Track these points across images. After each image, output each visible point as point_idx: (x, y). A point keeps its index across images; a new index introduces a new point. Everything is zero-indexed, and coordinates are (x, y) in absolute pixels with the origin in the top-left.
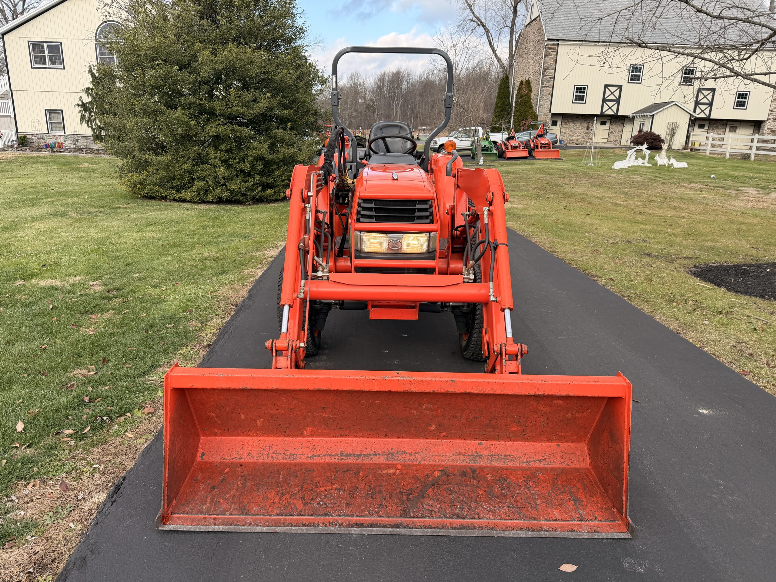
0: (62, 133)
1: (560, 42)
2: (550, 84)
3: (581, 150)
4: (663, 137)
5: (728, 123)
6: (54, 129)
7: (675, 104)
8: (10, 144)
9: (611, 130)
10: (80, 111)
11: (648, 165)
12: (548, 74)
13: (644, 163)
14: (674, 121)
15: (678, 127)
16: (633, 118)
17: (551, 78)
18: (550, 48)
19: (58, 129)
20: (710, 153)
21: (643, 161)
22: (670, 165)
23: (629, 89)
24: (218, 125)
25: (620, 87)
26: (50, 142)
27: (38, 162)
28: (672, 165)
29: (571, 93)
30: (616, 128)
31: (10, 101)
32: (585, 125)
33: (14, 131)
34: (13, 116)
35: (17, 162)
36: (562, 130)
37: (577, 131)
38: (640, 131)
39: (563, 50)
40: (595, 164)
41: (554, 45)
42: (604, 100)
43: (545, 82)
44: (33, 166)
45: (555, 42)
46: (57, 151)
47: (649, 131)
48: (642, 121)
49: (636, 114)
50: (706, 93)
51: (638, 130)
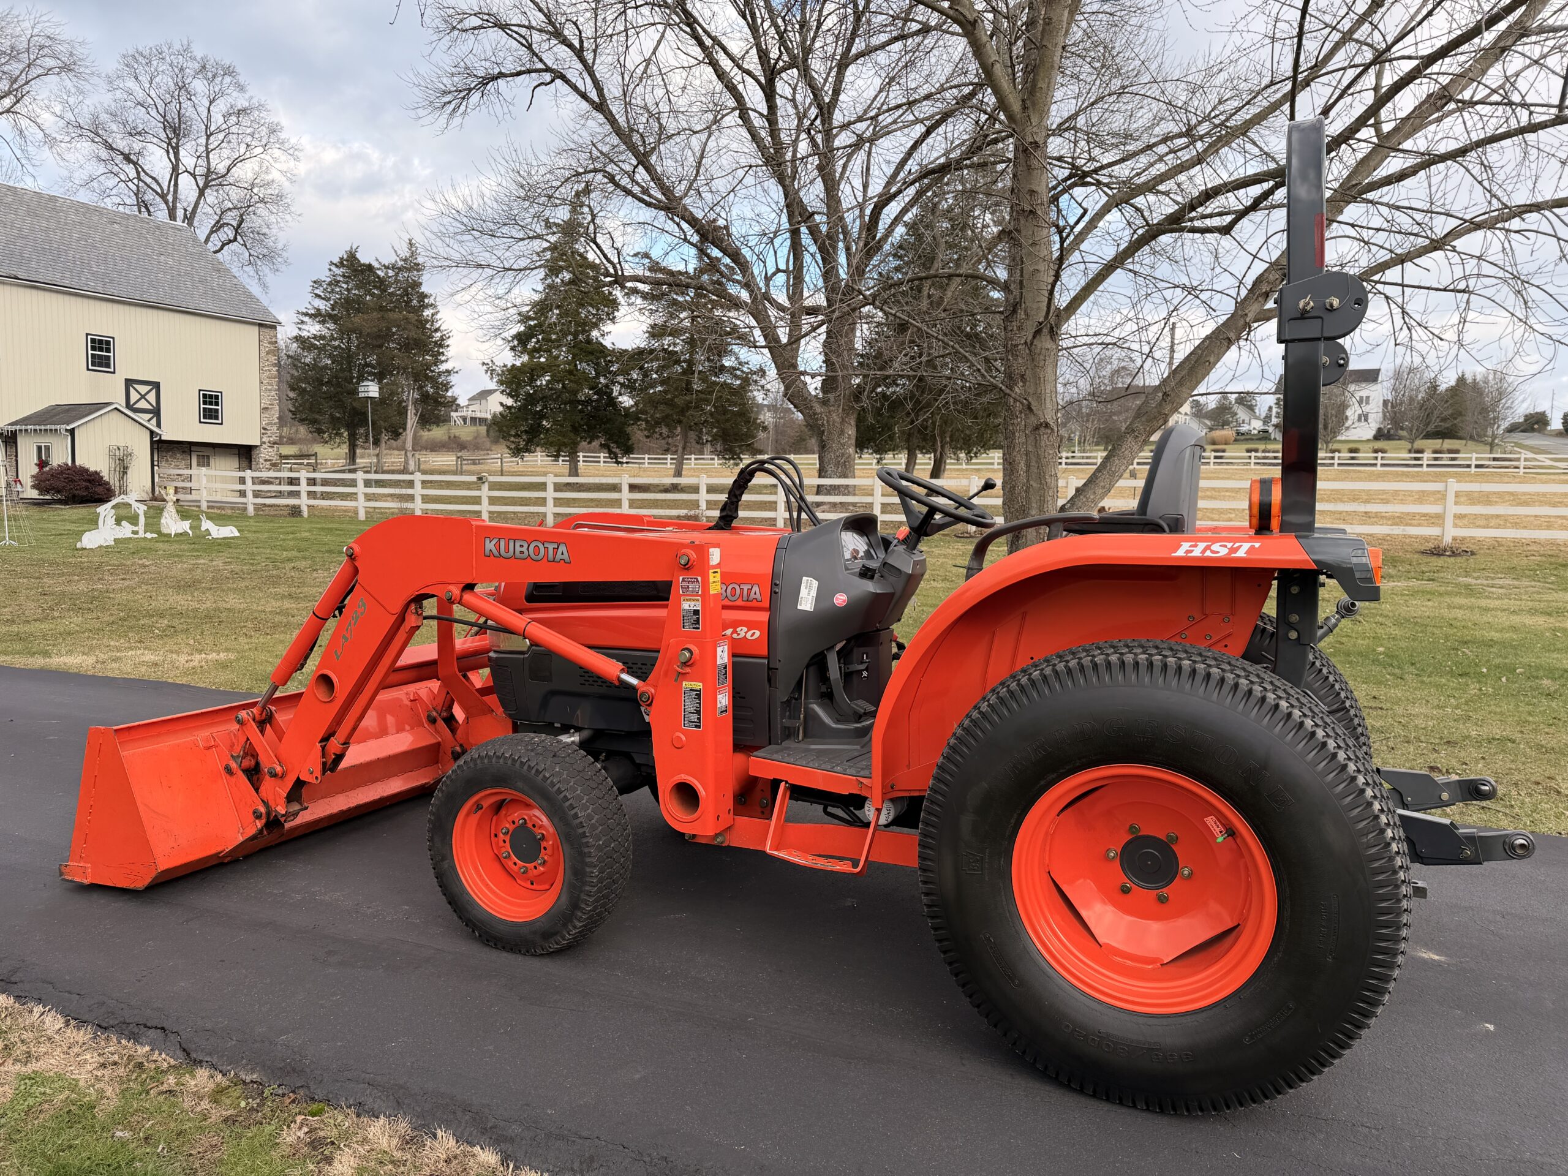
5: (193, 448)
7: (116, 409)
11: (149, 535)
13: (135, 532)
14: (121, 444)
15: (130, 454)
16: (11, 435)
21: (134, 528)
22: (202, 534)
28: (207, 532)
47: (70, 463)
48: (44, 441)
49: (18, 427)
50: (143, 389)
51: (36, 461)
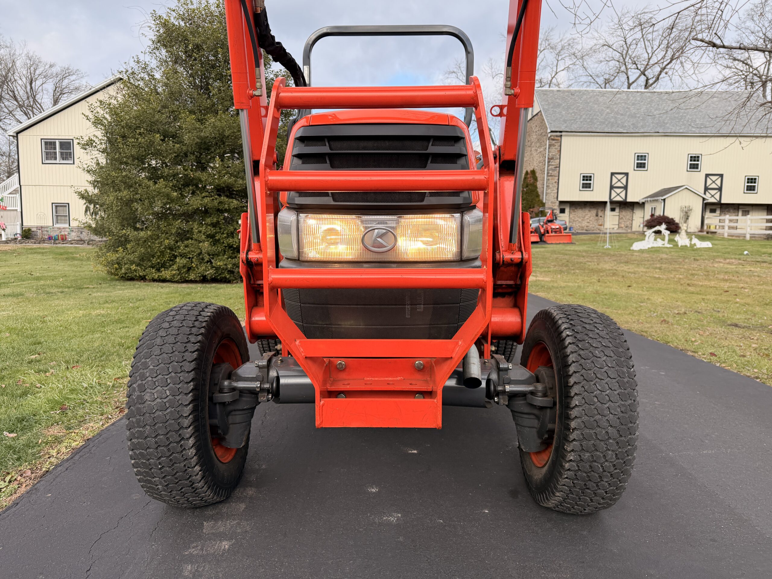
0: (67, 226)
1: (563, 134)
2: (556, 173)
3: (592, 235)
4: (677, 220)
5: (740, 207)
6: (59, 221)
7: (686, 188)
8: (13, 237)
9: (621, 216)
10: (85, 203)
11: (669, 246)
12: (553, 163)
13: (663, 244)
14: (687, 205)
15: (691, 210)
16: (643, 203)
17: (556, 167)
18: (553, 140)
19: (63, 222)
20: (728, 236)
21: (663, 242)
22: (692, 246)
23: (636, 176)
24: (204, 197)
25: (627, 174)
26: (53, 234)
27: (35, 253)
28: (695, 244)
29: (578, 182)
30: (626, 214)
31: (18, 196)
32: (594, 212)
33: (19, 225)
34: (19, 210)
35: (14, 253)
36: (571, 217)
37: (587, 217)
38: (652, 215)
39: (566, 141)
40: (612, 246)
41: (557, 136)
42: (612, 187)
43: (550, 172)
44: (29, 256)
45: (558, 134)
46: (59, 243)
47: (662, 214)
48: (654, 205)
49: (646, 199)
50: (714, 178)
51: (650, 214)
